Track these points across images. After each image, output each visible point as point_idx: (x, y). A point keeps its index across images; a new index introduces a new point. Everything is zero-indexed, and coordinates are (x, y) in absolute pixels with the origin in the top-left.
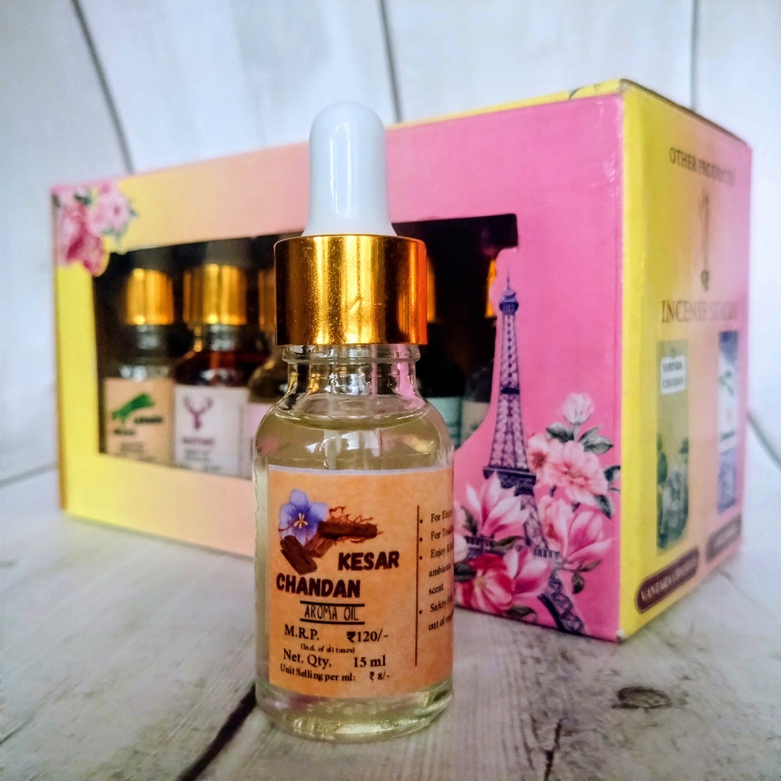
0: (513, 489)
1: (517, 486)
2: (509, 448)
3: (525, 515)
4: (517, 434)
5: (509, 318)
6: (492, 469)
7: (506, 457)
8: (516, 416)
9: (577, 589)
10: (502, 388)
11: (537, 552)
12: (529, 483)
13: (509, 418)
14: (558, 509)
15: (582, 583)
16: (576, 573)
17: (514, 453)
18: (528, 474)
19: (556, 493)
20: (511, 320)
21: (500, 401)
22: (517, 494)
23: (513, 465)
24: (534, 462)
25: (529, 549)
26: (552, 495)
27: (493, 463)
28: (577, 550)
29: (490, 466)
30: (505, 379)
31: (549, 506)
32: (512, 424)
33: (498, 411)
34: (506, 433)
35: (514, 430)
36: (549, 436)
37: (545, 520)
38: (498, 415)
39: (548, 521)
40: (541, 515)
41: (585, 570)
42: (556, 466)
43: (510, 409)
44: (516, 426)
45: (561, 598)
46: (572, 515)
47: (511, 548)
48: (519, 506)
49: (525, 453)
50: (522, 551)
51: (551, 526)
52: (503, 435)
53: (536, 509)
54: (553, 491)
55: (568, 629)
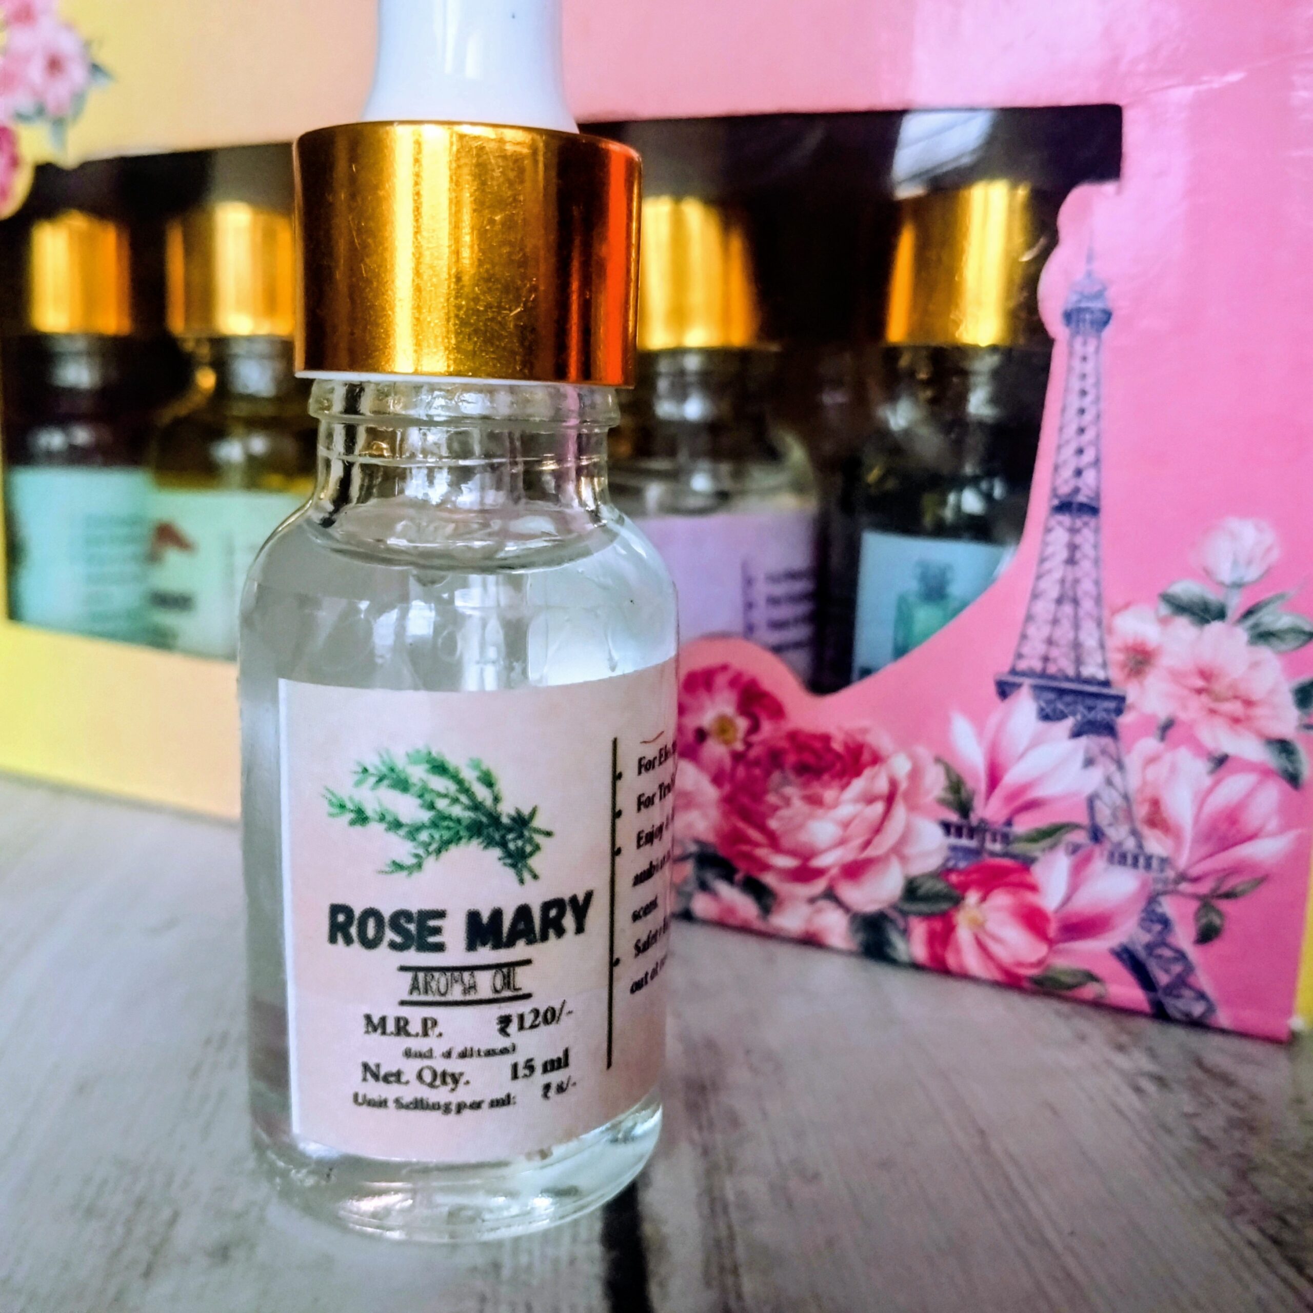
0: (1069, 723)
1: (1079, 717)
2: (1064, 633)
3: (1093, 779)
4: (1087, 605)
5: (1085, 343)
6: (1017, 680)
7: (1054, 653)
8: (1086, 565)
9: (1207, 935)
10: (1056, 502)
11: (1116, 855)
12: (1107, 710)
13: (1069, 568)
14: (1173, 769)
15: (1217, 921)
16: (1206, 903)
17: (1077, 645)
18: (1105, 691)
19: (1171, 733)
20: (1091, 349)
21: (1048, 530)
22: (1077, 733)
23: (1071, 672)
24: (1123, 666)
25: (1097, 850)
26: (1163, 738)
27: (1022, 665)
28: (1211, 855)
29: (1014, 672)
30: (1066, 482)
31: (1152, 760)
32: (1076, 581)
33: (1042, 551)
34: (1059, 601)
35: (1080, 594)
36: (1164, 610)
37: (1141, 790)
38: (1043, 560)
39: (1149, 792)
40: (1133, 780)
41: (1229, 895)
42: (1176, 676)
43: (1073, 548)
44: (1087, 586)
45: (1167, 953)
46: (1207, 781)
47: (1052, 847)
48: (1080, 758)
49: (1102, 646)
50: (1080, 853)
51: (1155, 803)
52: (1052, 607)
53: (1120, 765)
54: (1166, 728)
55: (1178, 1016)
